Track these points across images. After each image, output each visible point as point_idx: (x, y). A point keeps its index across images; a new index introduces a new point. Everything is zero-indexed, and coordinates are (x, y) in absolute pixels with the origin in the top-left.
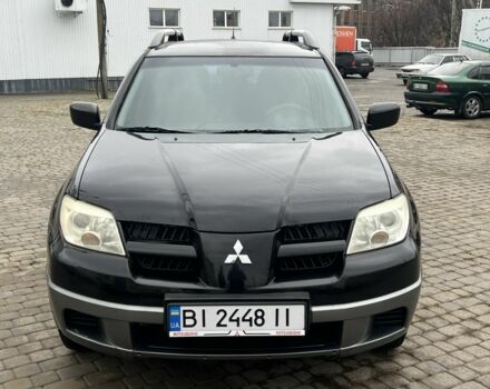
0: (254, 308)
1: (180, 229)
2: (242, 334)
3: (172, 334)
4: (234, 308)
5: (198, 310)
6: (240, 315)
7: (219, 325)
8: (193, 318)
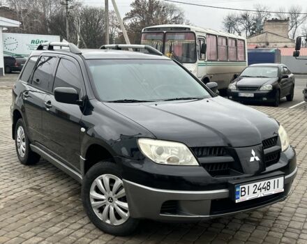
0: (267, 181)
1: (220, 147)
2: (262, 196)
3: (237, 201)
4: (259, 183)
5: (246, 186)
6: (261, 186)
7: (254, 193)
8: (244, 191)
